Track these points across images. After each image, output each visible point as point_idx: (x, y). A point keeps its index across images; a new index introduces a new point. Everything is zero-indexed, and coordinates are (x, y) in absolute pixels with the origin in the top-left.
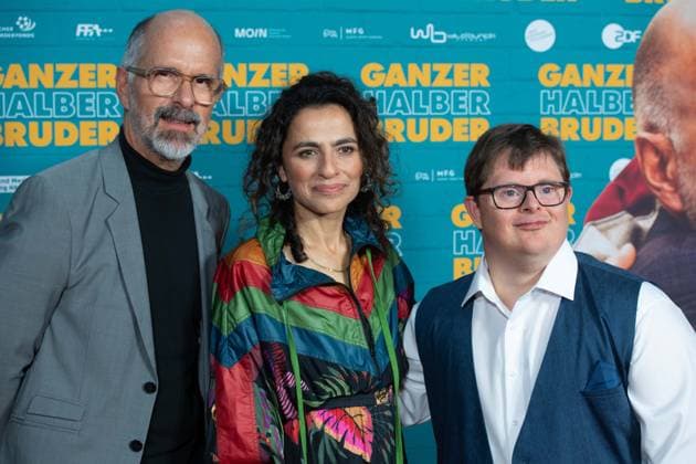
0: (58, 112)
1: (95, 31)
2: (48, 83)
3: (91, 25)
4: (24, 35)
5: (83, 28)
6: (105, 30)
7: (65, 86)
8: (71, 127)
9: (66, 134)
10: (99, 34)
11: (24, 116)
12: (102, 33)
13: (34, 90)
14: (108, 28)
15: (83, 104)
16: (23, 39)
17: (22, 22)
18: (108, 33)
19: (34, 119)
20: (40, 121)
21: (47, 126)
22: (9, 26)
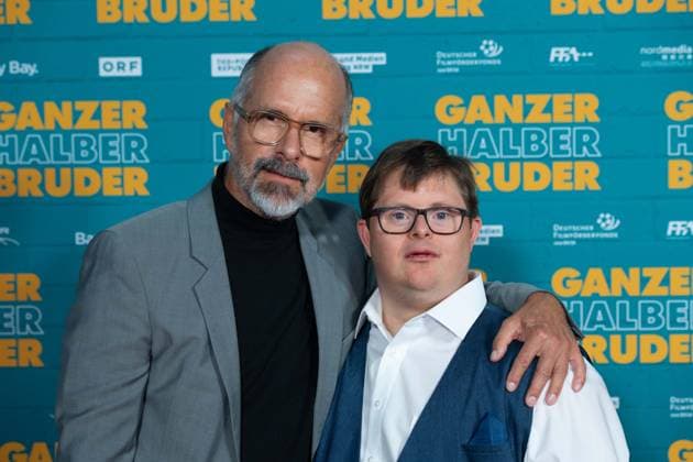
0: (528, 151)
1: (572, 56)
2: (517, 118)
3: (567, 49)
4: (489, 62)
5: (558, 52)
6: (584, 54)
7: (536, 121)
8: (542, 168)
9: (537, 176)
10: (576, 59)
11: (488, 156)
12: (580, 58)
13: (502, 126)
14: (587, 51)
15: (557, 142)
16: (488, 66)
17: (487, 47)
18: (587, 57)
19: (500, 160)
20: (507, 162)
21: (515, 167)
22: (472, 51)
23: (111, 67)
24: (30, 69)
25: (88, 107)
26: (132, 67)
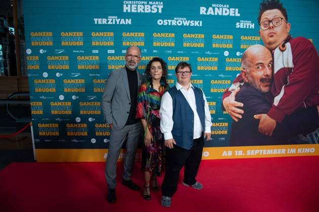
23: (94, 51)
24: (83, 52)
25: (91, 57)
26: (97, 52)
